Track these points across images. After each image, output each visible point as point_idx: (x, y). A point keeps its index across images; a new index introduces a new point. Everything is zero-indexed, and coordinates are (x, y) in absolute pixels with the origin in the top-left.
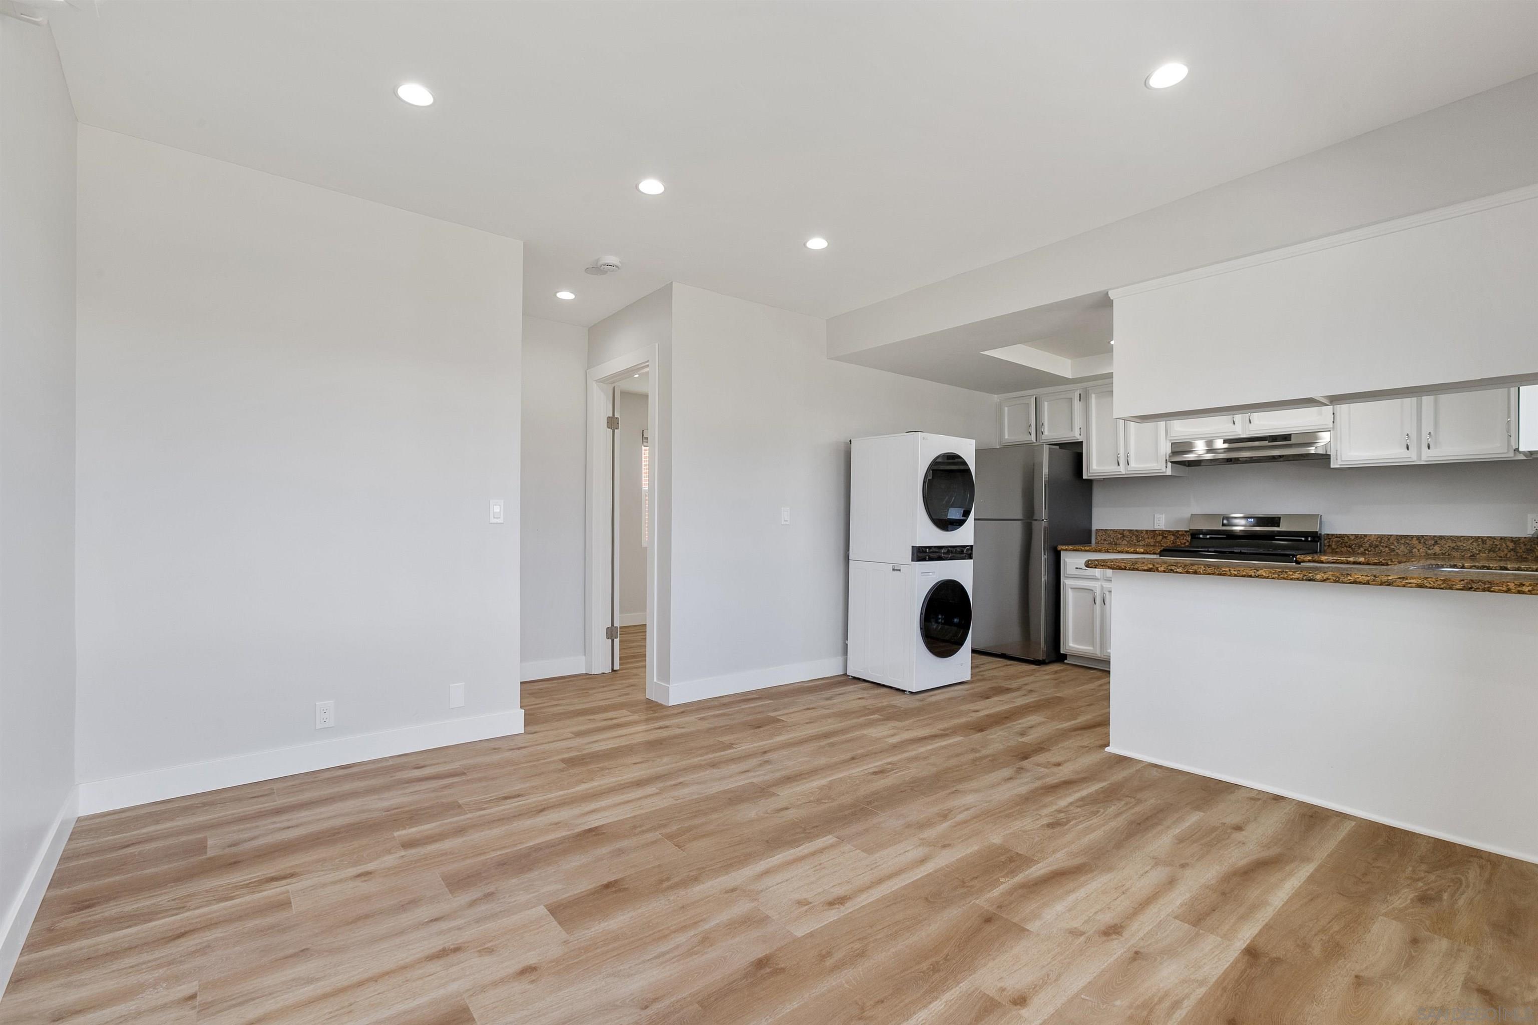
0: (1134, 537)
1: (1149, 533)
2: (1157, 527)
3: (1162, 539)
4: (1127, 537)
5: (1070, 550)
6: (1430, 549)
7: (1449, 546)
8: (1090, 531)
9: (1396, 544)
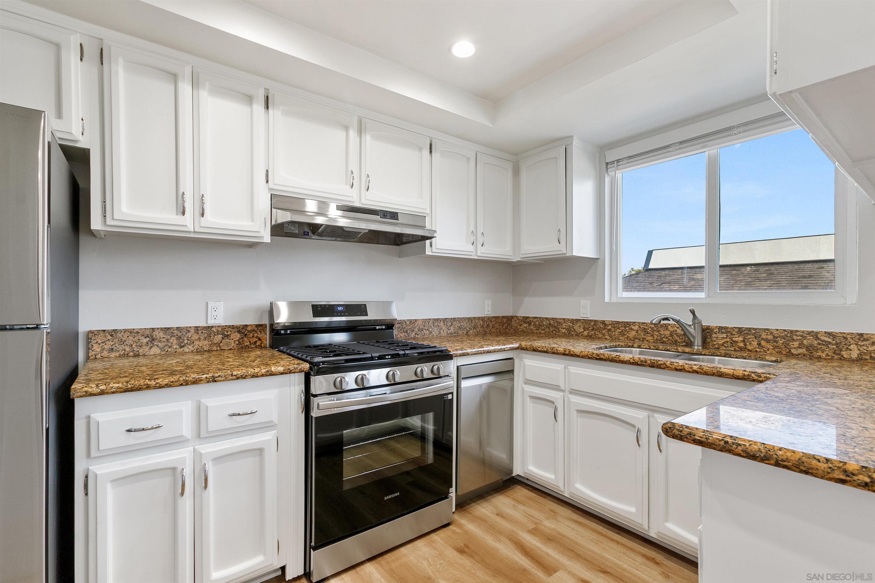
0: (174, 341)
1: (200, 332)
2: (211, 322)
3: (223, 338)
4: (160, 342)
5: (113, 393)
6: (449, 330)
7: (458, 326)
8: (77, 334)
9: (433, 327)
